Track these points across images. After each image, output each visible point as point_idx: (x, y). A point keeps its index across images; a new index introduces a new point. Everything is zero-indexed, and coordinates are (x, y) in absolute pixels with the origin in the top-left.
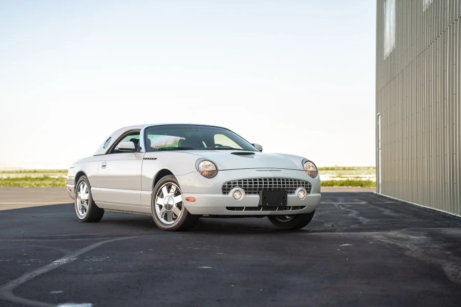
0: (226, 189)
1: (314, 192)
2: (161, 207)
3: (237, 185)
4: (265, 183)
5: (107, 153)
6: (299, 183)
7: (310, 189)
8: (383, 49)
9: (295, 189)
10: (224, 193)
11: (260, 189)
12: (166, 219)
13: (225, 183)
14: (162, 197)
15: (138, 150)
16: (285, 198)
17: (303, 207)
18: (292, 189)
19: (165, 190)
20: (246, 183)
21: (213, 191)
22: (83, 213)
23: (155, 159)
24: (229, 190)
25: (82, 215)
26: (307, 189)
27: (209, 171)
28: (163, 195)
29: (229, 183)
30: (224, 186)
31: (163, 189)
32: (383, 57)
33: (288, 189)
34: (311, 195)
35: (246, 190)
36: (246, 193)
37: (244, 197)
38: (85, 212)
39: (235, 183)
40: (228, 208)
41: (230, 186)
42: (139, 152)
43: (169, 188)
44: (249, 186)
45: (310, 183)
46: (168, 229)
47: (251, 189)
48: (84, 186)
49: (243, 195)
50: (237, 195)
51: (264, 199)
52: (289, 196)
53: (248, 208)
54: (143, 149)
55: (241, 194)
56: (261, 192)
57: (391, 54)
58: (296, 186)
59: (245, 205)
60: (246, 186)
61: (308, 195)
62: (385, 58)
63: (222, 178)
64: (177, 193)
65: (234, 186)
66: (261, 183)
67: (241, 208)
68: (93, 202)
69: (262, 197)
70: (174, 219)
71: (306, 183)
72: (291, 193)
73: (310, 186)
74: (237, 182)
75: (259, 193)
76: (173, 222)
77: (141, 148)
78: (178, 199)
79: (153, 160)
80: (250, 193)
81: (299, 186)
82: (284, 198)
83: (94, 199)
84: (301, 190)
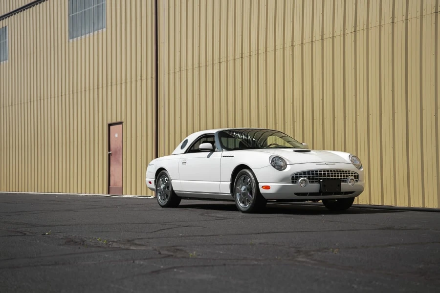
0: (294, 179)
1: (360, 180)
3: (303, 175)
4: (324, 174)
5: (186, 152)
6: (349, 173)
7: (357, 178)
9: (346, 178)
10: (293, 182)
13: (293, 174)
15: (215, 150)
16: (340, 186)
17: (352, 192)
18: (344, 179)
20: (310, 174)
23: (233, 156)
24: (297, 180)
26: (355, 178)
27: (279, 165)
29: (296, 174)
30: (293, 177)
33: (341, 178)
34: (359, 183)
35: (309, 179)
36: (310, 182)
37: (309, 185)
39: (301, 174)
40: (297, 194)
41: (298, 177)
44: (312, 176)
45: (357, 173)
47: (313, 179)
49: (307, 184)
50: (303, 184)
52: (343, 184)
53: (311, 194)
54: (219, 149)
55: (305, 183)
58: (347, 176)
59: (309, 192)
60: (310, 177)
61: (356, 183)
63: (289, 170)
65: (300, 177)
66: (321, 174)
67: (305, 194)
68: (173, 192)
69: (322, 186)
71: (354, 173)
72: (344, 181)
73: (358, 176)
74: (303, 173)
75: (319, 182)
77: (217, 148)
80: (312, 182)
81: (349, 176)
83: (174, 190)
84: (351, 179)
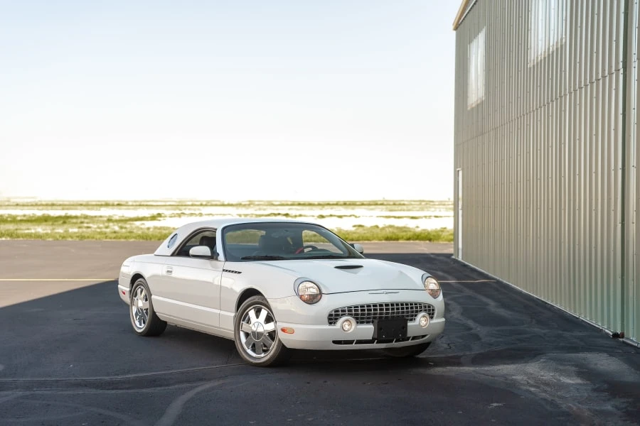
0: (333, 318)
1: (438, 317)
2: (247, 335)
3: (347, 312)
4: (381, 310)
5: (173, 255)
6: (421, 307)
7: (433, 314)
8: (467, 97)
9: (416, 316)
10: (330, 323)
11: (375, 318)
12: (254, 350)
13: (332, 311)
14: (249, 322)
15: (215, 257)
16: (405, 327)
17: (423, 336)
18: (412, 316)
19: (252, 313)
20: (358, 310)
21: (316, 321)
22: (140, 325)
23: (239, 273)
24: (336, 319)
25: (140, 327)
26: (429, 314)
27: (310, 295)
28: (249, 319)
29: (337, 311)
30: (330, 315)
31: (249, 313)
32: (467, 107)
33: (408, 316)
34: (435, 321)
35: (357, 319)
36: (357, 323)
37: (355, 328)
38: (144, 323)
39: (344, 311)
40: (335, 342)
41: (338, 315)
42: (217, 259)
43: (258, 312)
44: (360, 314)
45: (433, 306)
46: (257, 364)
47: (363, 318)
48: (142, 292)
49: (353, 327)
50: (347, 327)
51: (379, 330)
52: (410, 324)
53: (359, 342)
54: (221, 257)
55: (350, 324)
56: (376, 321)
57: (478, 105)
58: (417, 312)
59: (356, 338)
60: (358, 315)
61: (431, 322)
62: (469, 108)
63: (328, 304)
64: (269, 319)
65: (342, 315)
66: (376, 310)
67: (350, 342)
68: (154, 313)
69: (378, 329)
70: (265, 351)
71: (429, 307)
72: (411, 320)
73: (433, 310)
74: (346, 309)
75: (373, 322)
76: (263, 355)
77: (218, 254)
78: (270, 327)
79: (236, 274)
80: (362, 323)
81: (421, 311)
82: (403, 328)
83: (155, 310)
84: (424, 316)
